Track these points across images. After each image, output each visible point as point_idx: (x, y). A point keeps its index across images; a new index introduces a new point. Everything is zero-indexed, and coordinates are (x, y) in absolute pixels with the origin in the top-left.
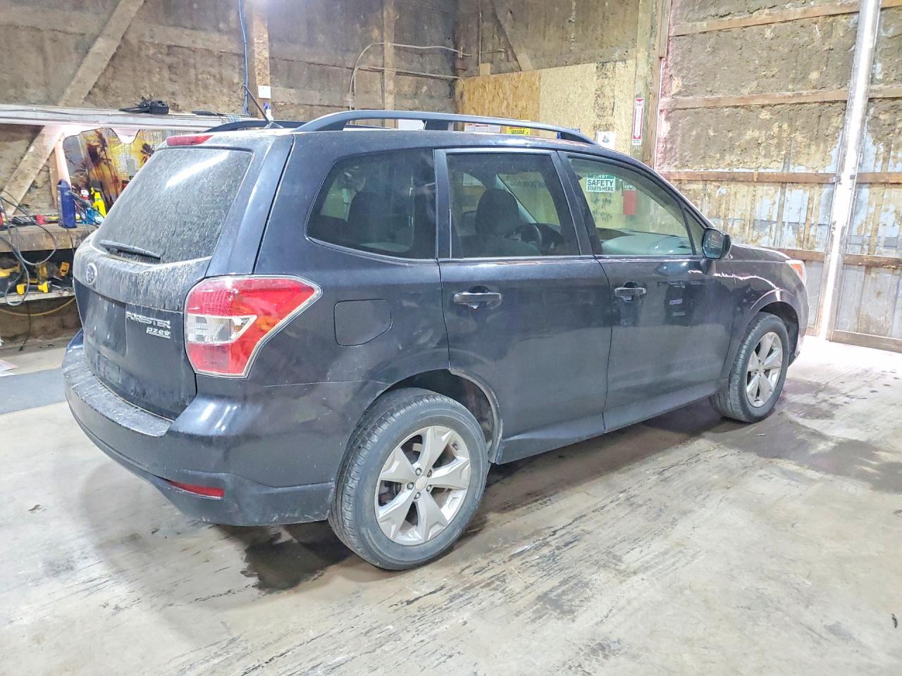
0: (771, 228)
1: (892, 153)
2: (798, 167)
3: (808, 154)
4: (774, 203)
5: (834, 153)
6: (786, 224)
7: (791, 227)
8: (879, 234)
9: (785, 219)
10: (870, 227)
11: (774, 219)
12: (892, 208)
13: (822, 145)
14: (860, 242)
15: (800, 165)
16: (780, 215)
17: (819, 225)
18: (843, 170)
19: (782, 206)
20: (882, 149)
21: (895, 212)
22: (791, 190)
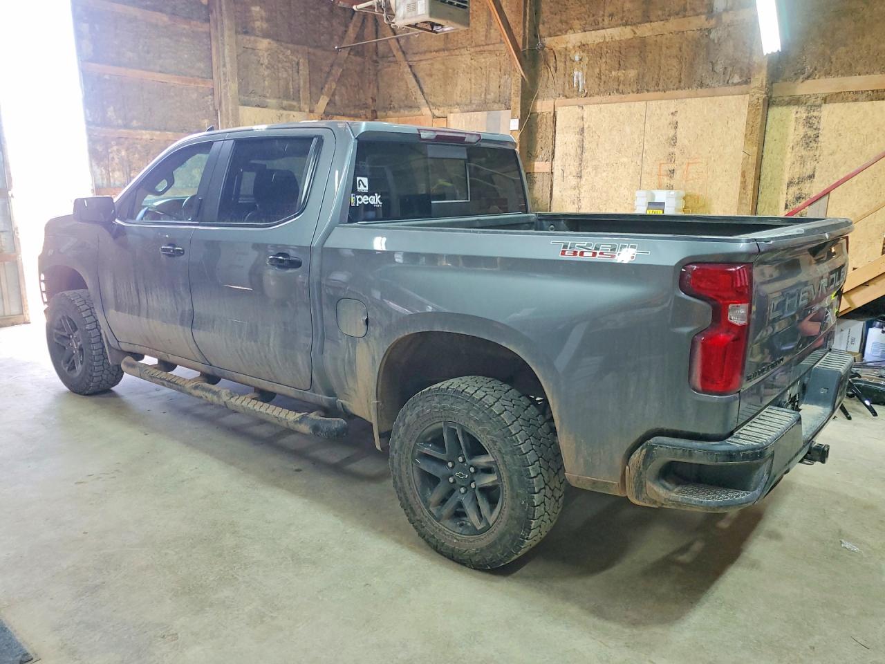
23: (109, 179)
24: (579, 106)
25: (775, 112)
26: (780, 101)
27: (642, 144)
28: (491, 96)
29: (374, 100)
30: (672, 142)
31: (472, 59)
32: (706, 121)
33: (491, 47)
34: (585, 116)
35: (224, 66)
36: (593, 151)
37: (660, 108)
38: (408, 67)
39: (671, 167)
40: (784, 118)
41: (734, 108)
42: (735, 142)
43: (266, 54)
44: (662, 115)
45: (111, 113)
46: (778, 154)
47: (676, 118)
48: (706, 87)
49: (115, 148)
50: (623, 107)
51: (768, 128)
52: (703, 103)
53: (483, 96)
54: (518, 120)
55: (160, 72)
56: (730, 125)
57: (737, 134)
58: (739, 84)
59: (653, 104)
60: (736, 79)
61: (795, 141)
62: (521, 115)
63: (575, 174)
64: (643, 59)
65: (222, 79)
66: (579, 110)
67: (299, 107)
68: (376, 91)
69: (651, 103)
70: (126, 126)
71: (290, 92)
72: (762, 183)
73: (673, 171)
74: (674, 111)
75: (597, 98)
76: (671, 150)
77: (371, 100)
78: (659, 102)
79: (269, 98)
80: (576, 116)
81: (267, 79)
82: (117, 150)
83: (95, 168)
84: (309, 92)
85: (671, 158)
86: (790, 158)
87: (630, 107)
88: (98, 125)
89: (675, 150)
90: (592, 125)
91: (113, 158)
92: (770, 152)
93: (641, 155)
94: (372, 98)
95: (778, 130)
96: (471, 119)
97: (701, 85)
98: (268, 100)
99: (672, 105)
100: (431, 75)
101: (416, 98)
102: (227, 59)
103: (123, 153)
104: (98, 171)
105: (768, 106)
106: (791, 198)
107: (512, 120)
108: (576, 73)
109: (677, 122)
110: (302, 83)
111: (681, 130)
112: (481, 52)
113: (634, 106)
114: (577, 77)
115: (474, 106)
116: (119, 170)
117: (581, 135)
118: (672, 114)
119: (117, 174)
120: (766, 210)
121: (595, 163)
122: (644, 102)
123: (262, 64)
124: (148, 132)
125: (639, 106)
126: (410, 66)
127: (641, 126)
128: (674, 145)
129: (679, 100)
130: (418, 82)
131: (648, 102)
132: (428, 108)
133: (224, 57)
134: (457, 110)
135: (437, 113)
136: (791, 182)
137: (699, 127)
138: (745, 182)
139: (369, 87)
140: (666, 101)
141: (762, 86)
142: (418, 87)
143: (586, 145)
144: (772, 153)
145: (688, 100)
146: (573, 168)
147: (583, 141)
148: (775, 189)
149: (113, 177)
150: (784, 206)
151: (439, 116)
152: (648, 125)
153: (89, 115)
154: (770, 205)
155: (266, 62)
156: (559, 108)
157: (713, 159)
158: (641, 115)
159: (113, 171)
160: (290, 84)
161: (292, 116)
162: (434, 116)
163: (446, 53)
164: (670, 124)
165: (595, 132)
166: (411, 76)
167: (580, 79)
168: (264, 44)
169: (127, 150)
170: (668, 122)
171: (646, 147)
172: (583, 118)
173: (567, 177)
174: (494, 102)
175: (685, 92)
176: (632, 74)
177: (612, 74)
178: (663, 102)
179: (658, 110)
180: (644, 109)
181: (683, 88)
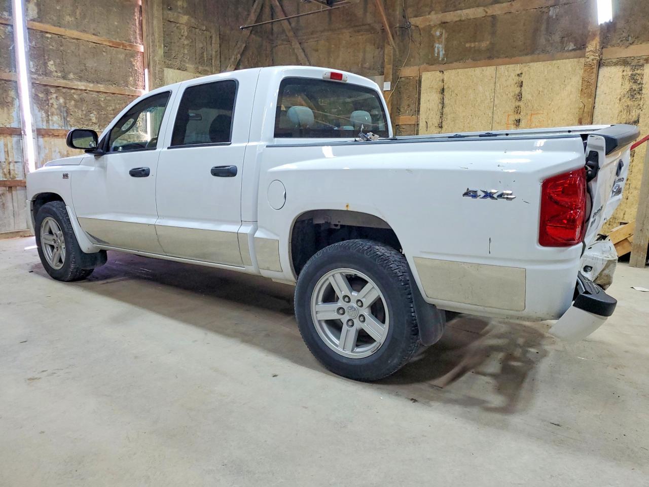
24: (440, 71)
25: (604, 71)
26: (608, 63)
27: (492, 100)
28: (367, 65)
30: (518, 98)
31: (351, 37)
32: (546, 80)
33: (366, 27)
34: (445, 79)
36: (452, 106)
37: (508, 71)
38: (298, 44)
39: (517, 117)
40: (613, 76)
41: (570, 69)
42: (572, 96)
44: (509, 77)
46: (607, 105)
47: (521, 79)
48: (546, 53)
50: (478, 71)
51: (599, 85)
52: (544, 65)
53: (360, 65)
54: (390, 82)
56: (566, 83)
57: (573, 89)
58: (573, 50)
59: (502, 68)
60: (571, 46)
61: (622, 94)
62: (392, 79)
63: (437, 125)
64: (493, 33)
66: (441, 74)
68: (271, 63)
69: (500, 67)
73: (518, 121)
74: (519, 73)
75: (455, 64)
76: (518, 104)
78: (507, 66)
80: (438, 79)
85: (517, 110)
86: (618, 107)
87: (483, 71)
89: (521, 104)
90: (451, 86)
93: (492, 109)
95: (607, 85)
97: (543, 51)
99: (518, 68)
100: (317, 50)
105: (599, 66)
107: (385, 83)
108: (437, 45)
109: (522, 82)
111: (526, 88)
112: (358, 31)
113: (486, 70)
114: (438, 49)
117: (442, 93)
118: (518, 75)
121: (452, 115)
122: (494, 67)
125: (490, 70)
126: (300, 43)
127: (492, 85)
128: (520, 100)
129: (524, 64)
130: (306, 55)
131: (497, 67)
137: (541, 85)
139: (266, 60)
140: (513, 65)
141: (596, 50)
142: (306, 60)
143: (446, 101)
144: (602, 104)
145: (531, 64)
146: (435, 120)
147: (443, 98)
152: (498, 85)
156: (424, 73)
157: (553, 110)
158: (492, 77)
163: (330, 33)
165: (454, 92)
166: (301, 51)
167: (440, 50)
170: (515, 82)
171: (496, 102)
172: (443, 81)
173: (430, 127)
174: (369, 69)
175: (529, 58)
176: (484, 45)
177: (468, 45)
178: (511, 66)
179: (507, 73)
180: (495, 72)
181: (527, 55)
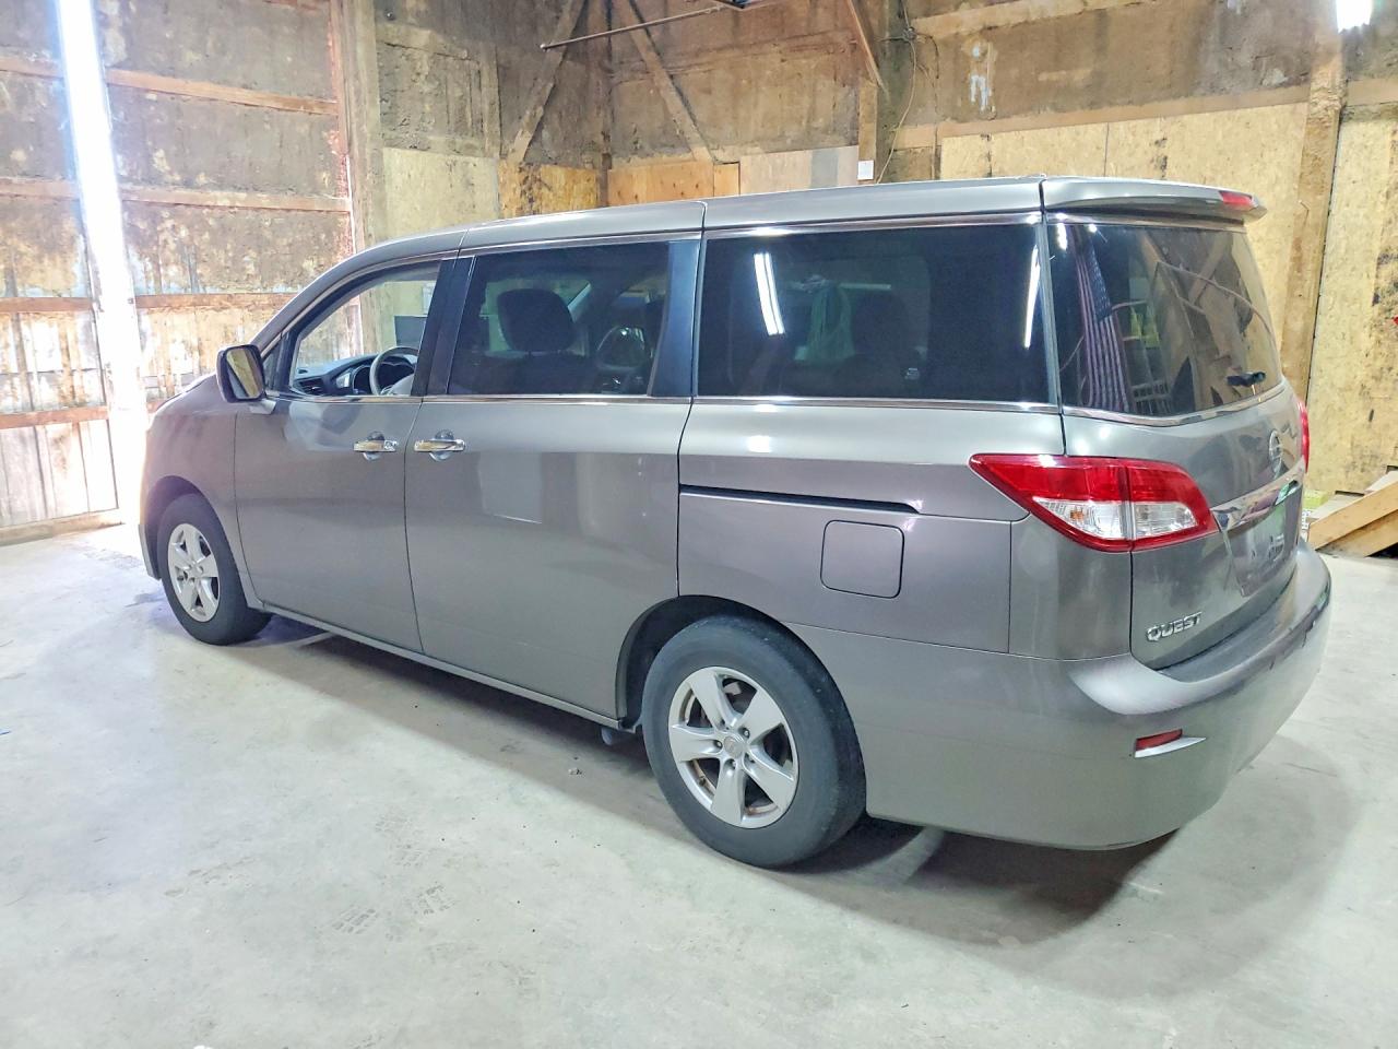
0: (12, 384)
1: (162, 270)
2: (31, 290)
3: (42, 271)
4: (7, 345)
5: (76, 268)
6: (35, 376)
7: (43, 379)
8: (173, 371)
9: (31, 368)
10: (161, 363)
11: (14, 368)
12: (179, 340)
13: (59, 259)
14: (156, 384)
15: (32, 286)
16: (23, 364)
17: (85, 370)
18: (101, 293)
19: (20, 347)
20: (150, 267)
21: (183, 342)
22: (29, 325)
23: (158, 279)
24: (982, 136)
25: (1353, 132)
26: (1362, 113)
28: (820, 122)
29: (606, 137)
31: (783, 61)
32: (1220, 153)
33: (817, 39)
34: (994, 153)
35: (357, 77)
37: (1134, 134)
38: (667, 78)
40: (1371, 142)
41: (1275, 127)
42: (1278, 188)
43: (425, 56)
44: (1137, 146)
45: (160, 161)
46: (1359, 207)
47: (1164, 151)
48: (1221, 94)
49: (169, 224)
50: (1066, 133)
51: (1340, 163)
52: (1215, 121)
53: (804, 123)
54: (872, 162)
55: (245, 87)
56: (1266, 159)
57: (1280, 175)
58: (1282, 85)
59: (1121, 128)
60: (1278, 76)
61: (1391, 182)
62: (877, 154)
64: (1101, 50)
65: (353, 101)
66: (983, 142)
67: (483, 149)
68: (609, 121)
69: (1116, 125)
70: (188, 184)
71: (467, 123)
72: (1328, 259)
74: (1159, 138)
75: (1015, 120)
77: (602, 137)
78: (1133, 123)
79: (432, 133)
80: (977, 154)
81: (428, 99)
82: (174, 226)
83: (134, 259)
84: (498, 124)
86: (1383, 212)
87: (1078, 134)
88: (137, 183)
90: (1006, 169)
91: (165, 241)
92: (1343, 203)
94: (603, 133)
95: (1359, 164)
96: (784, 163)
97: (1213, 89)
98: (431, 138)
99: (1157, 128)
100: (709, 92)
101: (682, 132)
102: (362, 65)
103: (184, 233)
104: (139, 266)
105: (1340, 123)
106: (1385, 284)
107: (860, 164)
108: (974, 78)
109: (1166, 158)
110: (487, 107)
111: (1174, 170)
112: (800, 49)
113: (1085, 132)
114: (977, 87)
115: (789, 141)
116: (177, 264)
118: (1157, 142)
119: (173, 271)
120: (1337, 305)
122: (1104, 125)
123: (418, 74)
124: (225, 193)
125: (1093, 132)
126: (671, 77)
129: (1170, 119)
130: (686, 103)
131: (1110, 125)
132: (705, 148)
133: (355, 59)
134: (757, 149)
135: (721, 156)
136: (1386, 256)
137: (1208, 165)
138: (1300, 258)
139: (598, 114)
140: (1145, 122)
141: (1333, 87)
142: (686, 113)
144: (1348, 205)
145: (1186, 118)
148: (1353, 269)
149: (166, 275)
150: (1371, 300)
151: (727, 160)
153: (121, 164)
154: (1344, 298)
155: (426, 69)
156: (946, 140)
158: (1098, 148)
159: (167, 264)
160: (468, 109)
161: (471, 165)
162: (716, 161)
163: (737, 52)
164: (1152, 161)
166: (674, 93)
167: (982, 88)
168: (422, 37)
169: (189, 227)
170: (1150, 157)
172: (989, 157)
174: (825, 131)
175: (1181, 103)
176: (1081, 75)
177: (1043, 77)
178: (1140, 121)
179: (1131, 138)
180: (1104, 137)
181: (1176, 97)
